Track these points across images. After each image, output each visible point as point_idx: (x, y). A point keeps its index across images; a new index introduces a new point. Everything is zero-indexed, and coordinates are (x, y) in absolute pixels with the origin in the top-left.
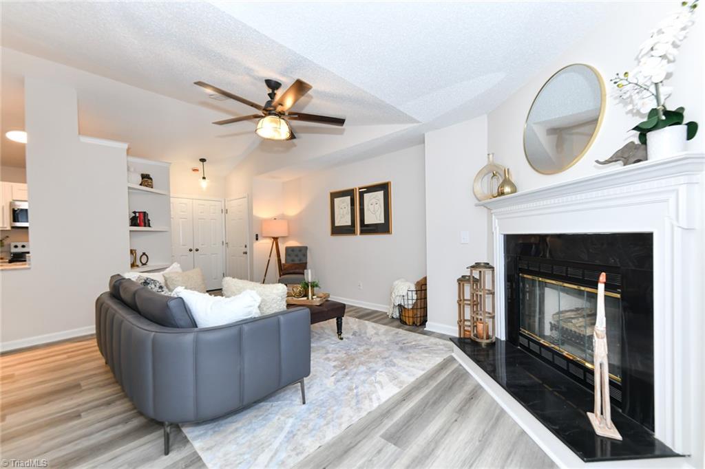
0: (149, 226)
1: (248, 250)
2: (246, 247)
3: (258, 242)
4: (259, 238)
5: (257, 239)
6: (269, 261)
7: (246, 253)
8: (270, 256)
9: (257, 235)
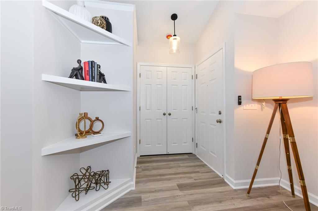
0: (105, 82)
1: (222, 117)
2: (220, 113)
3: (241, 108)
4: (243, 101)
5: (240, 103)
6: (266, 139)
7: (220, 122)
8: (268, 132)
9: (240, 98)
